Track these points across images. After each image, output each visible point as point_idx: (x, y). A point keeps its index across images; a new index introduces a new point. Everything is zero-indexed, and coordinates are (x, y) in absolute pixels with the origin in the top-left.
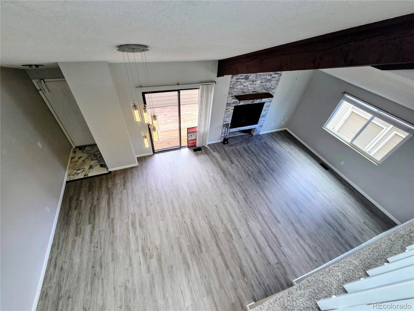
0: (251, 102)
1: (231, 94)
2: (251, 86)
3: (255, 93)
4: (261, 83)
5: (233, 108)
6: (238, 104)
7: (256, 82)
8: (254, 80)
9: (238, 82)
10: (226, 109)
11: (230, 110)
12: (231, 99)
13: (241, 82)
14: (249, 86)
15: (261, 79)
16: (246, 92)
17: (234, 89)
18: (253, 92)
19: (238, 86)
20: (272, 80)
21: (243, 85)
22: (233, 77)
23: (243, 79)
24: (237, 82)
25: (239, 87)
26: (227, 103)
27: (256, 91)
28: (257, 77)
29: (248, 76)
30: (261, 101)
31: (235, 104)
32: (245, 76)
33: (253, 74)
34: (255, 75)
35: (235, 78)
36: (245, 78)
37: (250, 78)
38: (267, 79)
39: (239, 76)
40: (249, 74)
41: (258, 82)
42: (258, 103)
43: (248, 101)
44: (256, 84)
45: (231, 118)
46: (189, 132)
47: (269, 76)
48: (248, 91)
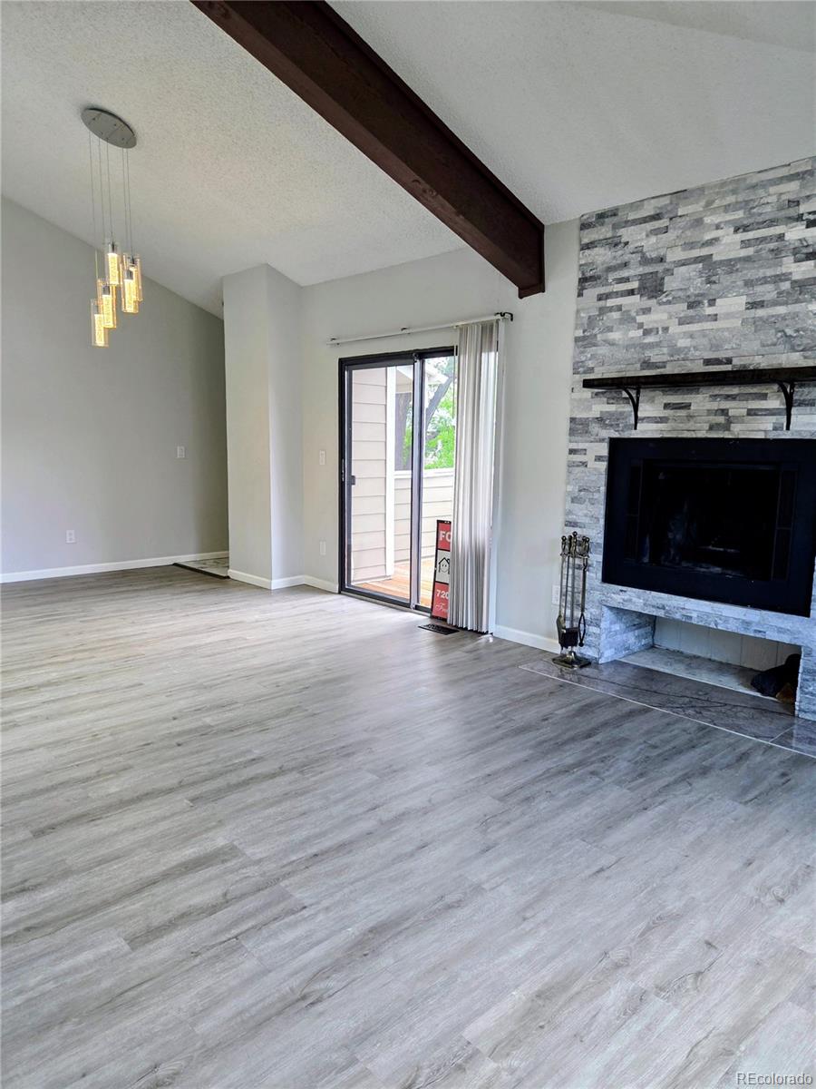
0: (711, 428)
1: (585, 372)
2: (686, 328)
3: (728, 368)
4: (753, 305)
5: (604, 450)
6: (627, 427)
7: (712, 302)
8: (697, 295)
9: (611, 309)
10: (572, 452)
11: (590, 458)
12: (586, 400)
13: (627, 311)
14: (675, 329)
15: (748, 283)
16: (663, 365)
17: (595, 345)
18: (708, 362)
19: (610, 329)
21: (641, 326)
22: (584, 288)
23: (631, 292)
24: (602, 311)
25: (615, 336)
26: (573, 420)
27: (729, 361)
28: (713, 278)
29: (660, 275)
30: (788, 428)
31: (611, 425)
32: (642, 278)
33: (683, 265)
34: (701, 265)
35: (592, 293)
36: (644, 288)
37: (670, 284)
38: (795, 282)
39: (611, 284)
40: (659, 268)
41: (732, 304)
42: (761, 436)
43: (690, 417)
44: (715, 318)
45: (600, 510)
46: (441, 539)
47: (804, 263)
48: (676, 357)
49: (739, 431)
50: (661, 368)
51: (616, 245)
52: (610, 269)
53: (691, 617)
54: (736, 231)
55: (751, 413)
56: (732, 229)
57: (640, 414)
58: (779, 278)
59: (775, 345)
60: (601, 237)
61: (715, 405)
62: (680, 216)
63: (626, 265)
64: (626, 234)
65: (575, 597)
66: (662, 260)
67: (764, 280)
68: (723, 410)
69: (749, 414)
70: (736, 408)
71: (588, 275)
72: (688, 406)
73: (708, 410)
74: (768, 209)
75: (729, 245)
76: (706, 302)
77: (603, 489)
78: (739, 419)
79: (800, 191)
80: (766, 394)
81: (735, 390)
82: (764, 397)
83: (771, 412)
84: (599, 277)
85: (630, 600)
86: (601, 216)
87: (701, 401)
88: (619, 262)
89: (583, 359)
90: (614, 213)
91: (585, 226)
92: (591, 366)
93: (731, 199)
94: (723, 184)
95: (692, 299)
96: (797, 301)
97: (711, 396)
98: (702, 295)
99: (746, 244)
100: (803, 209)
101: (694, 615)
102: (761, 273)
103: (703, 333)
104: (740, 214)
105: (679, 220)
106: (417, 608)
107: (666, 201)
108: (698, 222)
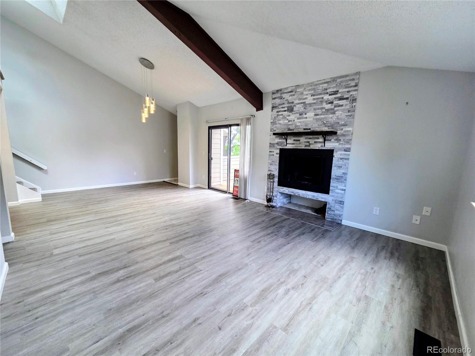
0: (305, 146)
1: (273, 131)
2: (299, 120)
3: (309, 131)
4: (316, 115)
5: (278, 151)
6: (284, 145)
7: (306, 114)
8: (302, 112)
9: (280, 115)
10: (270, 152)
11: (274, 153)
12: (274, 138)
13: (284, 116)
14: (296, 121)
15: (315, 109)
16: (293, 130)
17: (276, 124)
18: (304, 129)
19: (280, 120)
20: (337, 110)
21: (288, 119)
22: (273, 109)
23: (285, 111)
24: (278, 115)
25: (281, 122)
26: (270, 143)
27: (310, 129)
28: (306, 108)
29: (292, 107)
30: (324, 146)
31: (280, 145)
32: (288, 107)
33: (298, 104)
34: (303, 104)
35: (275, 110)
36: (289, 110)
37: (295, 109)
38: (326, 109)
39: (280, 109)
40: (292, 105)
41: (310, 115)
42: (318, 148)
43: (300, 143)
44: (306, 118)
45: (277, 167)
46: (235, 174)
47: (328, 105)
48: (296, 128)
49: (312, 147)
50: (292, 130)
51: (281, 98)
52: (280, 105)
53: (300, 195)
54: (311, 96)
55: (315, 142)
56: (311, 95)
57: (287, 142)
58: (322, 108)
59: (321, 125)
60: (278, 96)
61: (306, 140)
62: (298, 92)
63: (284, 104)
64: (284, 96)
65: (271, 190)
66: (293, 103)
67: (319, 109)
68: (308, 142)
69: (315, 143)
70: (312, 141)
71: (274, 106)
72: (299, 140)
73: (305, 142)
74: (319, 91)
75: (310, 100)
76: (304, 114)
77: (278, 162)
78: (312, 144)
79: (327, 86)
80: (319, 138)
81: (311, 137)
82: (318, 138)
83: (320, 142)
84: (277, 107)
85: (285, 191)
86: (278, 91)
87: (303, 139)
88: (282, 103)
89: (273, 128)
90: (281, 90)
91: (273, 93)
92: (275, 129)
93: (310, 88)
94: (308, 84)
95: (301, 113)
96: (327, 114)
97: (305, 138)
98: (303, 112)
99: (314, 99)
100: (328, 91)
101: (301, 194)
102: (318, 107)
103: (303, 122)
104: (313, 92)
105: (297, 92)
106: (229, 193)
107: (294, 88)
108: (302, 93)
